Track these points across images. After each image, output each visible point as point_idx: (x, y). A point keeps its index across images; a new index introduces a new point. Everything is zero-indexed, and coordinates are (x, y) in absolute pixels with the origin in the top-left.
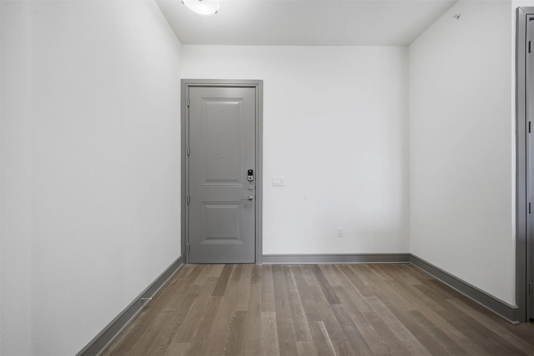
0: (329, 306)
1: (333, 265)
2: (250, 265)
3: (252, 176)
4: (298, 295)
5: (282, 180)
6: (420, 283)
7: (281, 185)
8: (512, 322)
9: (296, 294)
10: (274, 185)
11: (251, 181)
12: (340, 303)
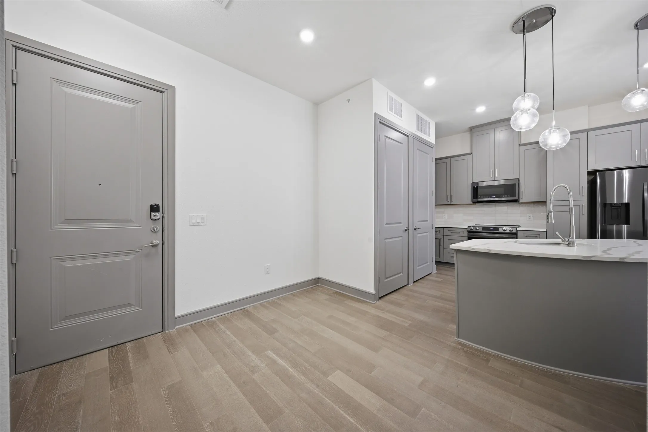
0: (270, 338)
1: (261, 304)
2: (154, 336)
3: (159, 213)
4: (237, 341)
5: (202, 218)
6: (328, 297)
7: (202, 224)
8: (373, 302)
9: (234, 341)
10: (193, 224)
11: (156, 220)
12: (278, 331)
